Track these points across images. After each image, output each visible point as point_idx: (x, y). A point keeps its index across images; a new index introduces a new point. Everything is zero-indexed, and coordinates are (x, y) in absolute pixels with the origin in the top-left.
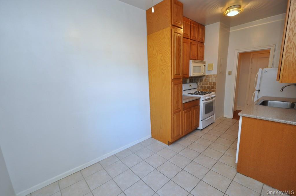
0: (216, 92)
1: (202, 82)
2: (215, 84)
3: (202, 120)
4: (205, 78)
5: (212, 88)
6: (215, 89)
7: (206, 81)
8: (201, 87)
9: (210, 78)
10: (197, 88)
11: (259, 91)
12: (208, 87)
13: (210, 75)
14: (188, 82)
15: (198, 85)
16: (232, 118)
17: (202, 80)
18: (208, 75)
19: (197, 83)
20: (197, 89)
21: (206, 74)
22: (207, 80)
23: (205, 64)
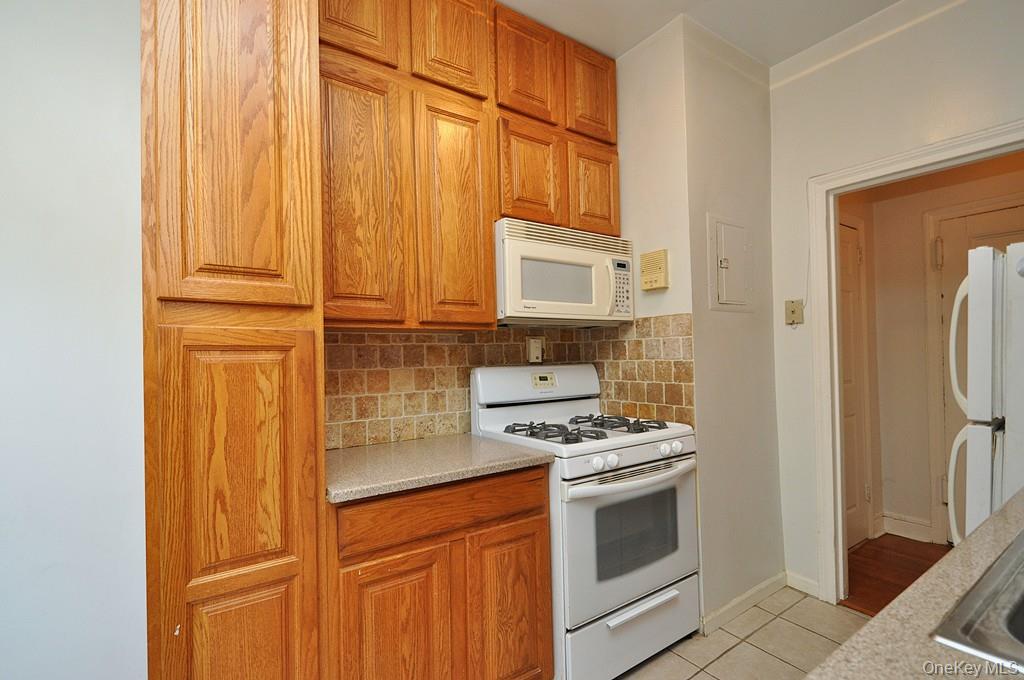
0: (695, 423)
1: (621, 362)
2: (684, 372)
3: (568, 631)
4: (632, 335)
5: (675, 395)
6: (690, 403)
7: (639, 357)
8: (620, 389)
9: (657, 333)
10: (597, 396)
11: (999, 425)
12: (654, 394)
13: (656, 318)
14: (533, 359)
15: (601, 377)
16: (841, 603)
17: (619, 350)
18: (646, 319)
19: (599, 367)
20: (602, 405)
21: (640, 315)
22: (644, 351)
23: (622, 258)
